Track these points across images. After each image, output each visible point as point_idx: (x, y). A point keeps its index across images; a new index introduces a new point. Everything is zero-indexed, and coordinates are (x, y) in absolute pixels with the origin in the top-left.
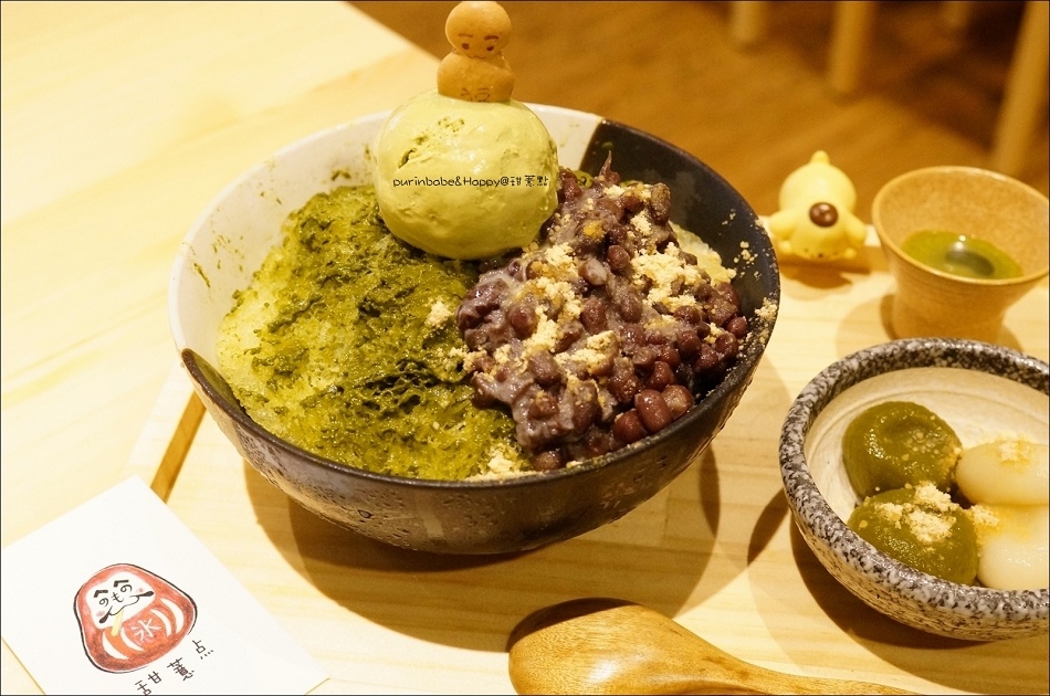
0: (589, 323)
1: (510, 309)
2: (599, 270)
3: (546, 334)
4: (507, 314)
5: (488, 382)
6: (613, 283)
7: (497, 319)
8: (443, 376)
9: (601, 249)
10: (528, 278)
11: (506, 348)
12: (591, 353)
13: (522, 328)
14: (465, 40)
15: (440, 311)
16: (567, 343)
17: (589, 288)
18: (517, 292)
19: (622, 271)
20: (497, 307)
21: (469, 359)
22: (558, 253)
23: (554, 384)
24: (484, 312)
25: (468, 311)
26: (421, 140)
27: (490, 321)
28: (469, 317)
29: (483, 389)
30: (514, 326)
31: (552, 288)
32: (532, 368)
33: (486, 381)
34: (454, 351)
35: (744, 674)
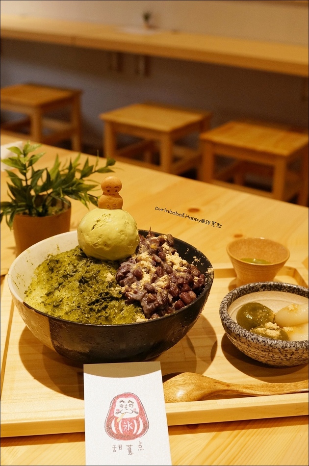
0: (159, 274)
1: (134, 272)
2: (157, 258)
3: (147, 278)
4: (133, 274)
5: (131, 295)
6: (162, 262)
7: (130, 276)
8: (115, 296)
9: (157, 252)
10: (137, 262)
11: (135, 283)
12: (162, 282)
13: (138, 276)
14: (108, 189)
15: (109, 277)
16: (154, 280)
17: (157, 264)
18: (134, 267)
19: (164, 260)
20: (129, 272)
21: (123, 289)
22: (144, 255)
23: (153, 291)
24: (125, 273)
25: (120, 274)
26: (98, 221)
27: (128, 276)
28: (121, 276)
29: (130, 297)
30: (136, 276)
31: (146, 264)
32: (145, 288)
33: (130, 294)
34: (117, 288)
35: (228, 385)
